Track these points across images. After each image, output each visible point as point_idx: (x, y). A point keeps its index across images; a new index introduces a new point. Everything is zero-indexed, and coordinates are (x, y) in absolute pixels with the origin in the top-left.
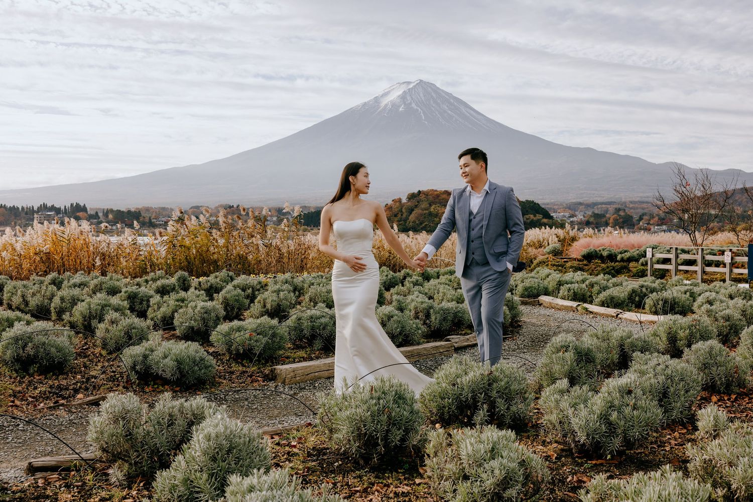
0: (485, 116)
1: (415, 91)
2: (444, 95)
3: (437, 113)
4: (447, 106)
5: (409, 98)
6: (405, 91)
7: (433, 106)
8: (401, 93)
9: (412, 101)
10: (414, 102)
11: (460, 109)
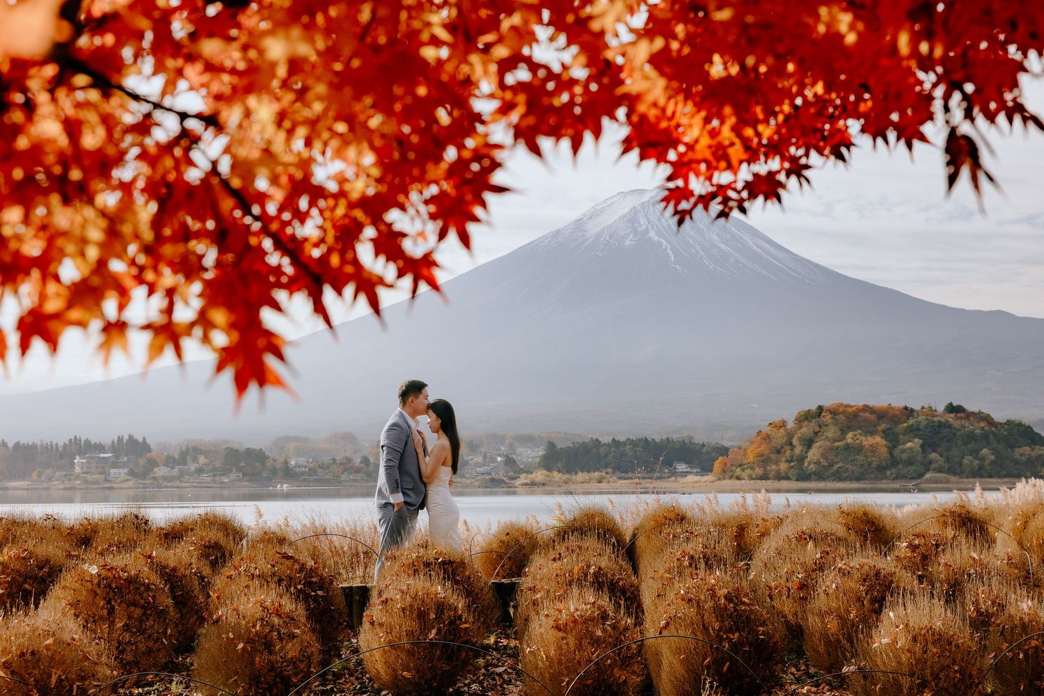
0: (792, 253)
1: (654, 207)
3: (698, 247)
4: (718, 235)
5: (642, 221)
6: (634, 208)
7: (690, 236)
8: (627, 210)
9: (650, 227)
10: (653, 228)
11: (743, 239)
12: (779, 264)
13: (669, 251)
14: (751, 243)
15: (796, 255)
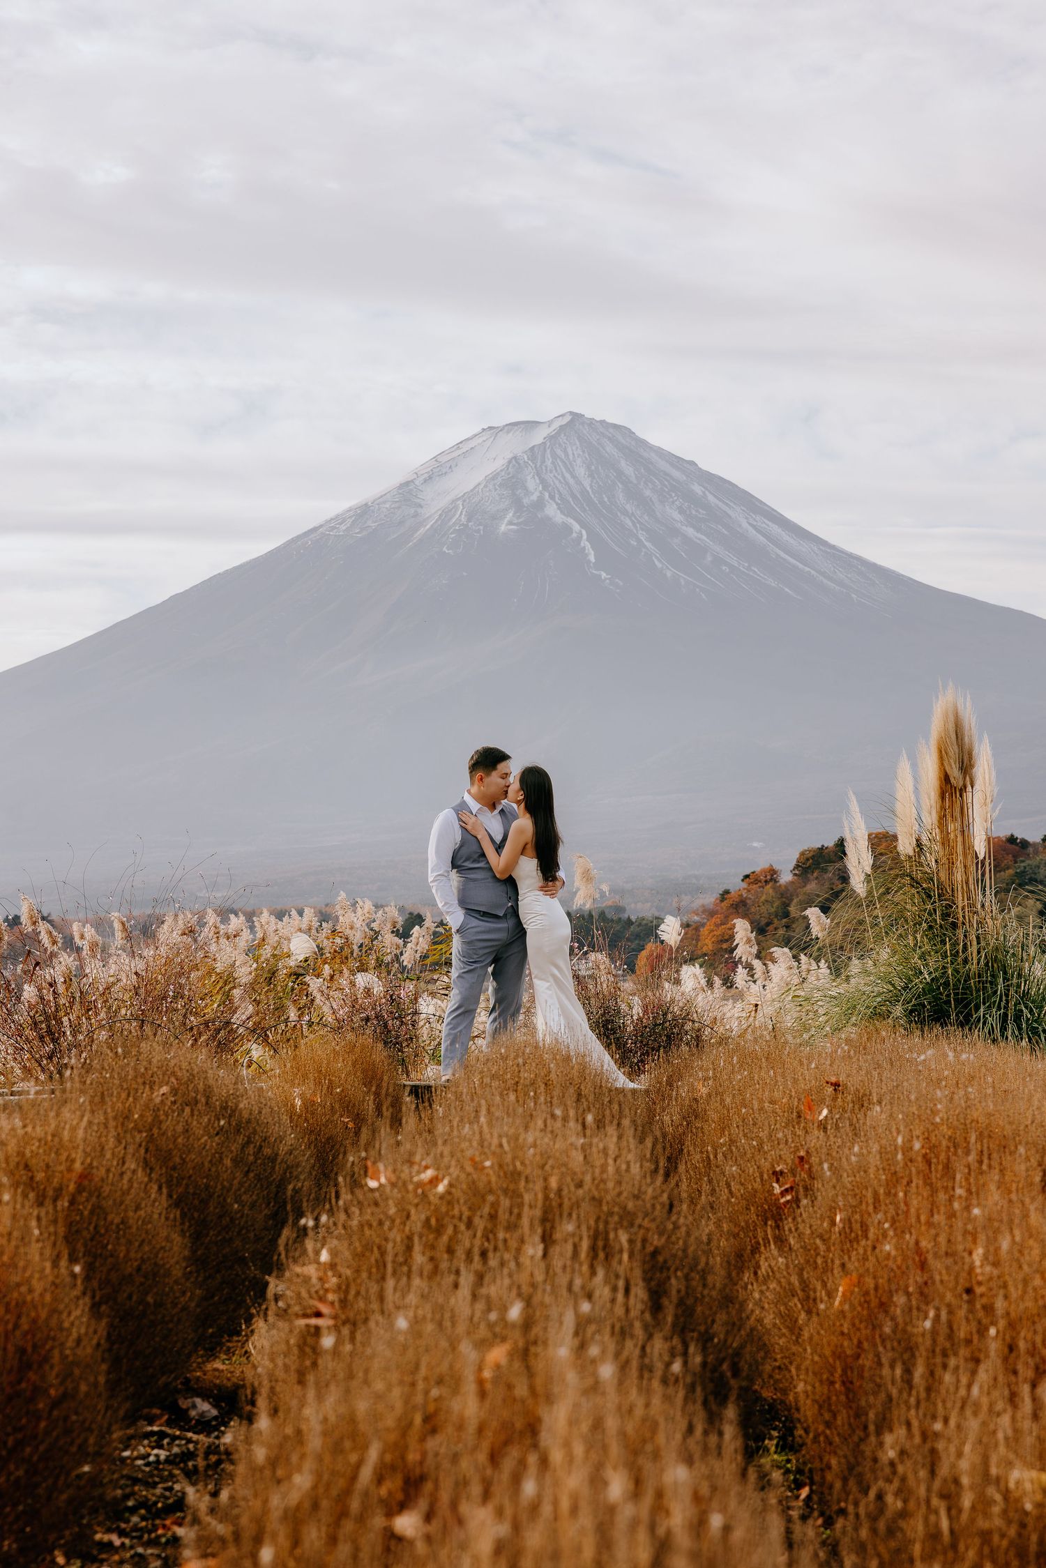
0: (824, 543)
1: (554, 455)
2: (663, 465)
3: (642, 536)
4: (681, 511)
5: (532, 483)
6: (515, 458)
7: (625, 513)
8: (499, 464)
9: (547, 495)
10: (552, 497)
11: (730, 517)
12: (801, 566)
13: (585, 543)
14: (745, 525)
15: (833, 547)
